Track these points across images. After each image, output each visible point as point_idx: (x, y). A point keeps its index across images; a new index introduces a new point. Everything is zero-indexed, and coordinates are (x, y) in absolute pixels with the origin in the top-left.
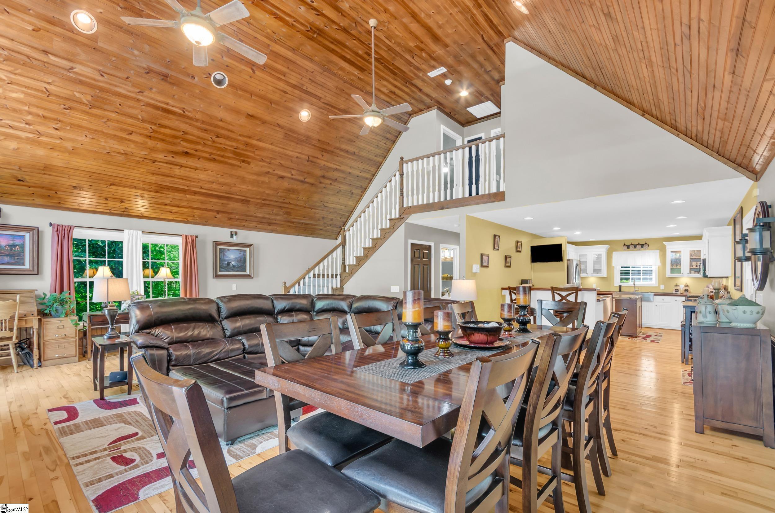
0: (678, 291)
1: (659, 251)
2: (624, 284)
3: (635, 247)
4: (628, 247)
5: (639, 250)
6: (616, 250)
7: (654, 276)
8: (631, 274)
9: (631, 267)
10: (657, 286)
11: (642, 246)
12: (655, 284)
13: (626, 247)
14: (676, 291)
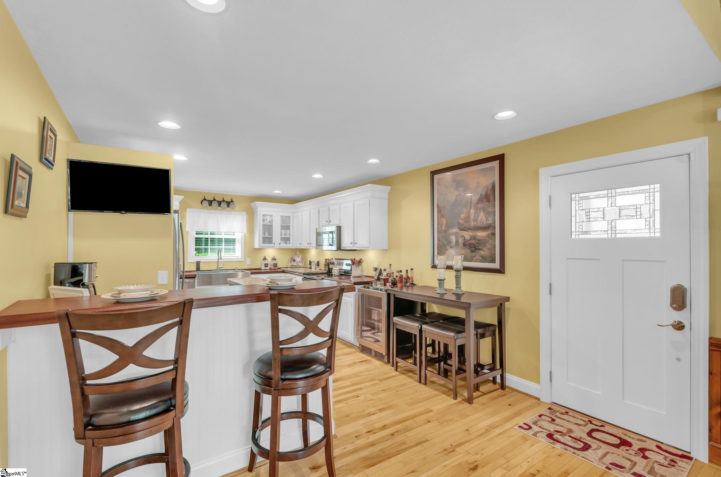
0: (267, 266)
1: (245, 213)
2: (201, 258)
3: (219, 205)
4: (210, 203)
5: (224, 209)
6: (191, 207)
7: (238, 247)
8: (209, 244)
9: (209, 233)
10: (243, 260)
11: (228, 204)
12: (240, 257)
13: (206, 203)
14: (265, 266)
